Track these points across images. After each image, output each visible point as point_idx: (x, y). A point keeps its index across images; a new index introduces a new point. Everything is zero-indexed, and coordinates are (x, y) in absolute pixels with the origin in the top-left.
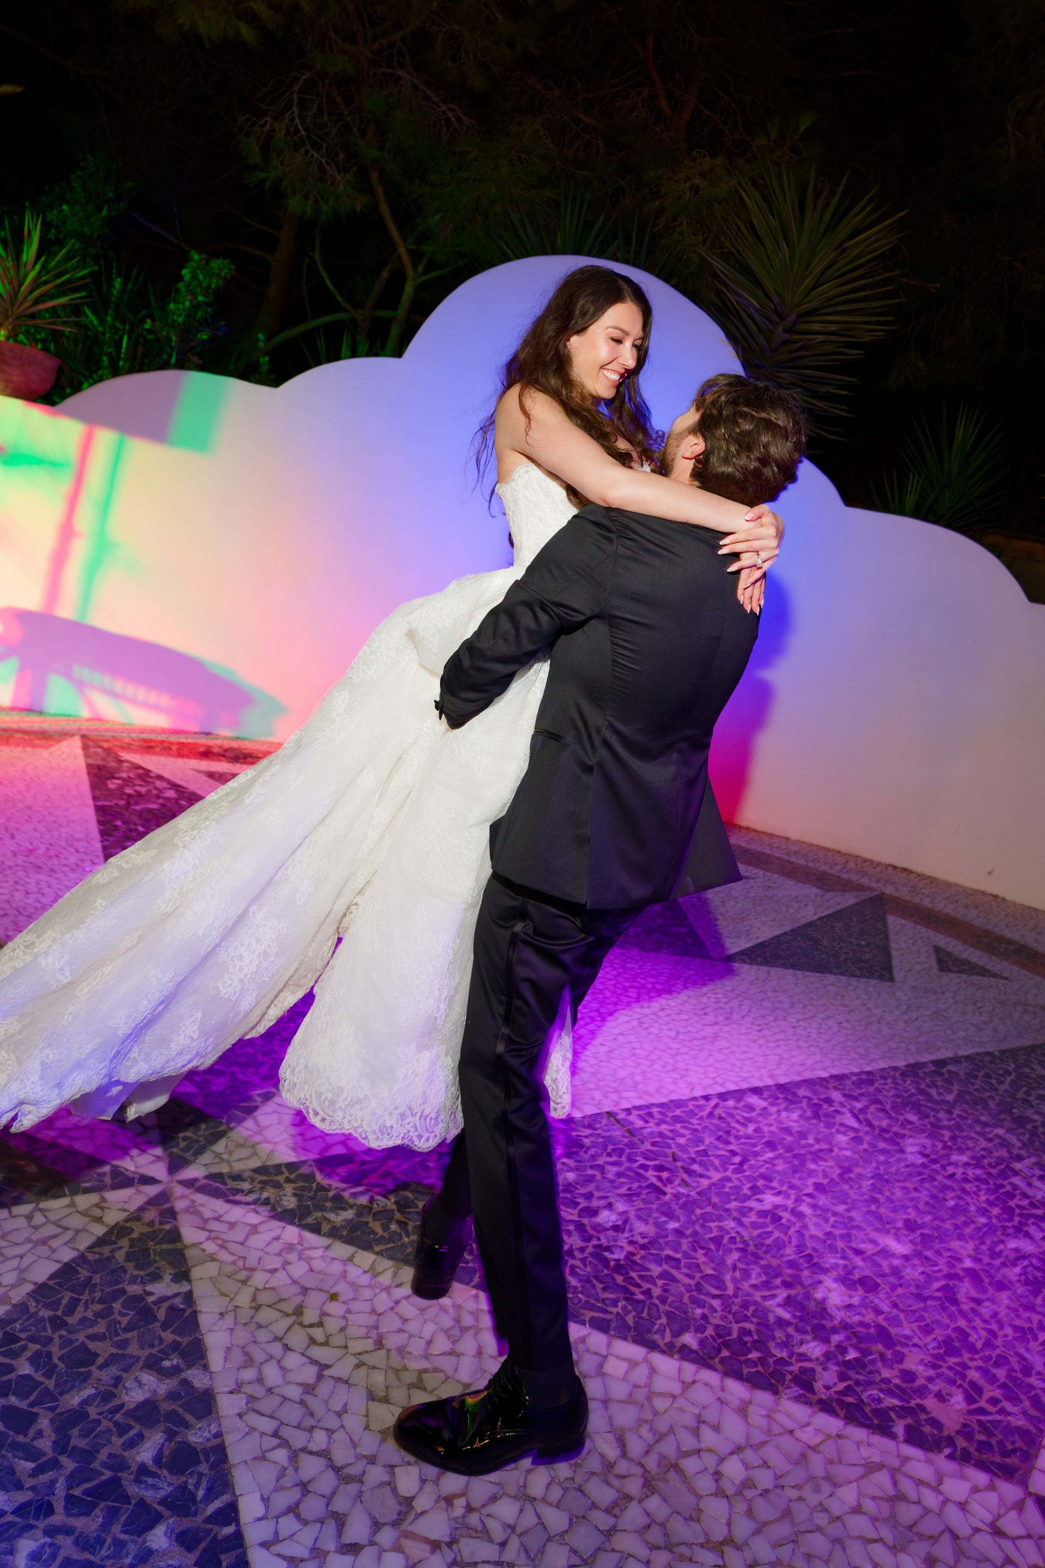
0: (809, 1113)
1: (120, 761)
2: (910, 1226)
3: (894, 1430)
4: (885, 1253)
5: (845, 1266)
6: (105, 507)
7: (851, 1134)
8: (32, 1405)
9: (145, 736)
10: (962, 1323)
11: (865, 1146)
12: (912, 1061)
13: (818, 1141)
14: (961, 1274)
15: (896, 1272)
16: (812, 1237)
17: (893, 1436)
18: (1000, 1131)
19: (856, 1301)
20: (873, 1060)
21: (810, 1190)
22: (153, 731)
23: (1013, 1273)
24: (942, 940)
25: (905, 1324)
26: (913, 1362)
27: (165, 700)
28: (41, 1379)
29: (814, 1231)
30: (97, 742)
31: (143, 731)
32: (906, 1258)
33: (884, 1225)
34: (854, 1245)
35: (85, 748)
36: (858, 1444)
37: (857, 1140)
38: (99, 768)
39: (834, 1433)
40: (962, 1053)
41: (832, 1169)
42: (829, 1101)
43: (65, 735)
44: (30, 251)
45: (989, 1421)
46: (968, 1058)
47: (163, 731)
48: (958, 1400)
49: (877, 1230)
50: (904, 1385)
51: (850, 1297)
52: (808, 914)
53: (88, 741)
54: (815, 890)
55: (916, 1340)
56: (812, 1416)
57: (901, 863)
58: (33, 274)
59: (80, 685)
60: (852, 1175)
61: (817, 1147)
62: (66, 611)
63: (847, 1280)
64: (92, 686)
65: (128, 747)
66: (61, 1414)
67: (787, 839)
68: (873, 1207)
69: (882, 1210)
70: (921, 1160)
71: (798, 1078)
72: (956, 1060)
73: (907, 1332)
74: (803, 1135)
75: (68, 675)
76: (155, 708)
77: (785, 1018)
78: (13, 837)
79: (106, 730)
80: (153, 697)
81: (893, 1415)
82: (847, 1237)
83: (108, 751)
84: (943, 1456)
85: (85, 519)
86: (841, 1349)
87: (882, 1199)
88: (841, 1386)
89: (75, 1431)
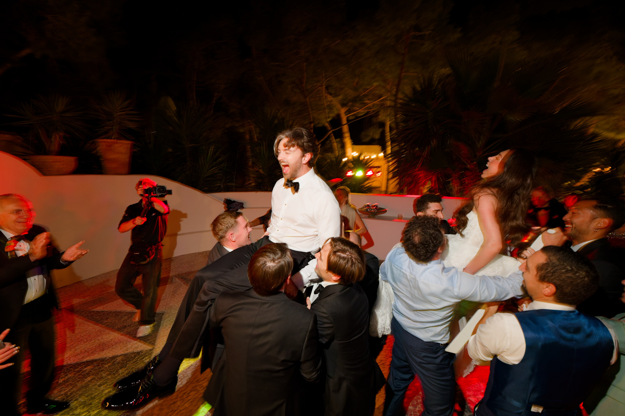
8: (417, 412)
28: (413, 415)
66: (414, 407)
89: (415, 404)
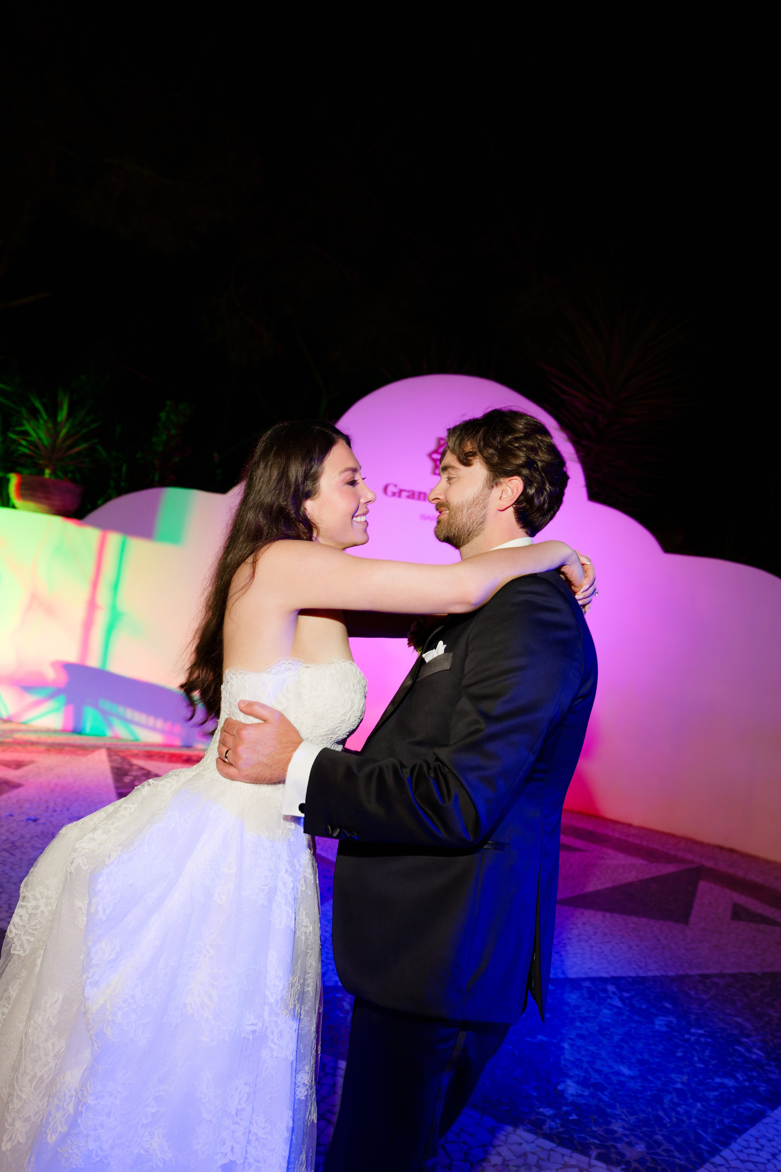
0: (586, 995)
1: (132, 765)
2: (642, 1062)
3: (591, 1153)
4: (618, 1073)
5: (585, 1076)
6: (116, 587)
7: (615, 1010)
9: (147, 749)
10: (661, 1113)
11: (625, 1017)
12: (681, 972)
13: (588, 1011)
14: (671, 1090)
15: (622, 1084)
16: (566, 1060)
17: (589, 1156)
18: (739, 1020)
19: (586, 1093)
20: (649, 970)
21: (573, 1036)
22: (152, 745)
23: (712, 1094)
24: (743, 900)
25: (619, 1109)
26: (617, 1126)
27: (159, 724)
29: (568, 1056)
30: (117, 753)
31: (146, 745)
32: (632, 1078)
33: (622, 1060)
34: (596, 1067)
35: (109, 756)
36: (563, 1156)
37: (619, 1013)
38: (118, 769)
39: (549, 1148)
40: (726, 971)
41: (593, 1026)
42: (605, 991)
43: (95, 748)
44: (62, 415)
45: (660, 1159)
46: (730, 975)
47: (159, 745)
48: (641, 1147)
49: (616, 1061)
50: (605, 1135)
51: (583, 1091)
52: (631, 877)
53: (111, 752)
54: (641, 862)
55: (624, 1117)
56: (535, 1139)
57: (727, 844)
58: (64, 431)
59: (105, 714)
60: (608, 1032)
61: (587, 1015)
62: (93, 662)
63: (584, 1083)
64: (112, 714)
65: (136, 756)
67: (630, 825)
68: (618, 1050)
69: (624, 1052)
70: (664, 1029)
71: (584, 976)
72: (721, 976)
73: (618, 1112)
74: (578, 1007)
75: (96, 706)
76: (153, 729)
77: (587, 941)
78: (68, 809)
79: (122, 745)
80: (151, 721)
81: (592, 1147)
82: (592, 1063)
83: (124, 758)
84: (619, 1168)
85: (103, 597)
86: (569, 1113)
87: (626, 1047)
88: (561, 1129)
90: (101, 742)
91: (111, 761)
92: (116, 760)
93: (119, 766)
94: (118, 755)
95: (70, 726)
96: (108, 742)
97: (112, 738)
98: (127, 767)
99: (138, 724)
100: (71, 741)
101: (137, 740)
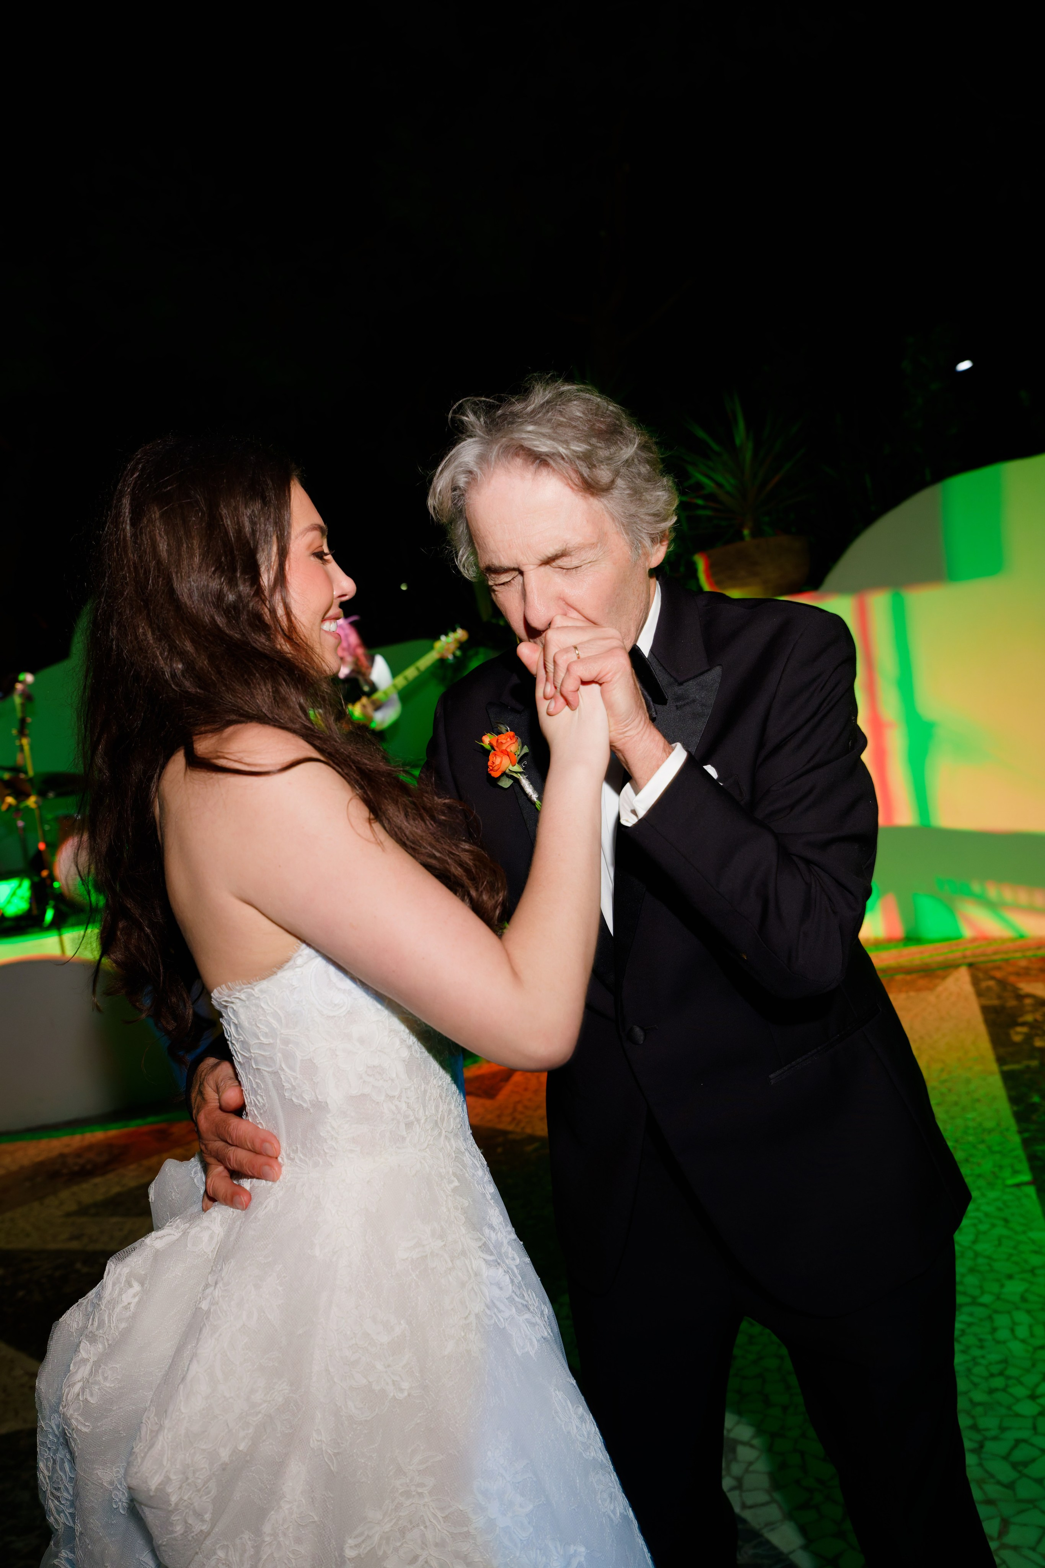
1: (1021, 997)
30: (987, 972)
31: (1039, 945)
35: (975, 982)
38: (997, 1011)
43: (949, 968)
53: (978, 972)
65: (1025, 973)
79: (996, 952)
83: (1004, 983)
90: (956, 954)
91: (979, 994)
92: (989, 989)
93: (996, 1002)
94: (993, 978)
95: (900, 931)
96: (970, 949)
97: (973, 940)
98: (1012, 1003)
99: (1016, 908)
100: (904, 961)
101: (1022, 937)
